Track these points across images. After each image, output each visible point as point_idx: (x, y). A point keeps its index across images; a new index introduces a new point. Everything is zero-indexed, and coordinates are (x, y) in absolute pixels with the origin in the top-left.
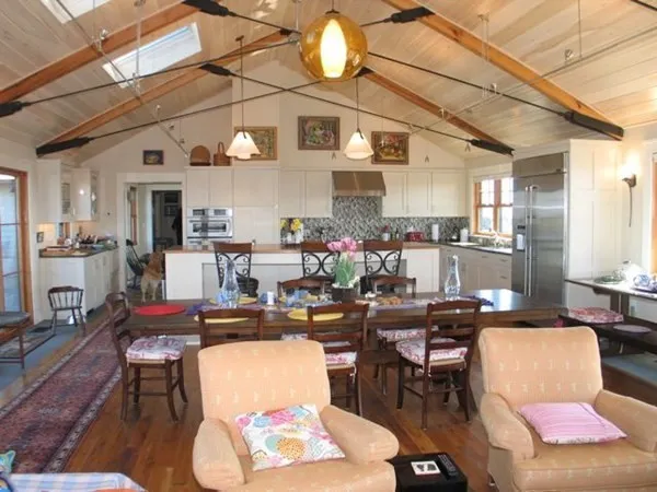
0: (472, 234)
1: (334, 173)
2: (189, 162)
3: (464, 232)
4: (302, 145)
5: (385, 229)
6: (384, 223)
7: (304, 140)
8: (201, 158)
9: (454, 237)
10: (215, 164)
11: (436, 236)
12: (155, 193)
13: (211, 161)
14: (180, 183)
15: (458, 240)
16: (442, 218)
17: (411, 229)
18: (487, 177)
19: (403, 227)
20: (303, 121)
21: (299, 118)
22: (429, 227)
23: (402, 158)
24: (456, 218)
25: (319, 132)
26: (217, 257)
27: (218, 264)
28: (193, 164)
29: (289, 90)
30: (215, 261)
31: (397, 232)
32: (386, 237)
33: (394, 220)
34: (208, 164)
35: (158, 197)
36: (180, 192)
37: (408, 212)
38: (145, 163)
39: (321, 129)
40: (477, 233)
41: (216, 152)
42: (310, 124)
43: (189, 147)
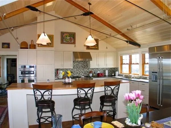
0: (119, 74)
1: (73, 52)
2: (20, 47)
3: (117, 73)
4: (62, 42)
5: (91, 72)
6: (90, 70)
7: (63, 40)
8: (24, 46)
9: (113, 75)
10: (30, 48)
11: (107, 74)
12: (8, 59)
13: (29, 47)
14: (16, 55)
15: (115, 75)
16: (108, 68)
17: (99, 72)
18: (126, 54)
19: (96, 71)
20: (62, 33)
21: (61, 32)
22: (105, 71)
23: (96, 48)
24: (113, 68)
25: (68, 38)
26: (34, 92)
27: (35, 95)
28: (21, 48)
29: (62, 18)
30: (33, 94)
31: (94, 73)
32: (91, 75)
33: (93, 69)
34: (27, 48)
35: (9, 61)
36: (16, 59)
37: (98, 66)
38: (3, 48)
39: (69, 37)
40: (121, 73)
41: (30, 44)
42: (65, 35)
43: (20, 42)
